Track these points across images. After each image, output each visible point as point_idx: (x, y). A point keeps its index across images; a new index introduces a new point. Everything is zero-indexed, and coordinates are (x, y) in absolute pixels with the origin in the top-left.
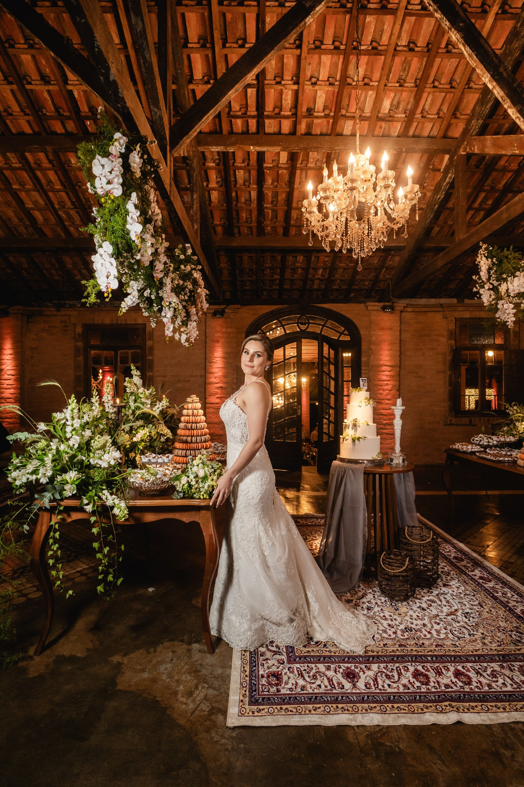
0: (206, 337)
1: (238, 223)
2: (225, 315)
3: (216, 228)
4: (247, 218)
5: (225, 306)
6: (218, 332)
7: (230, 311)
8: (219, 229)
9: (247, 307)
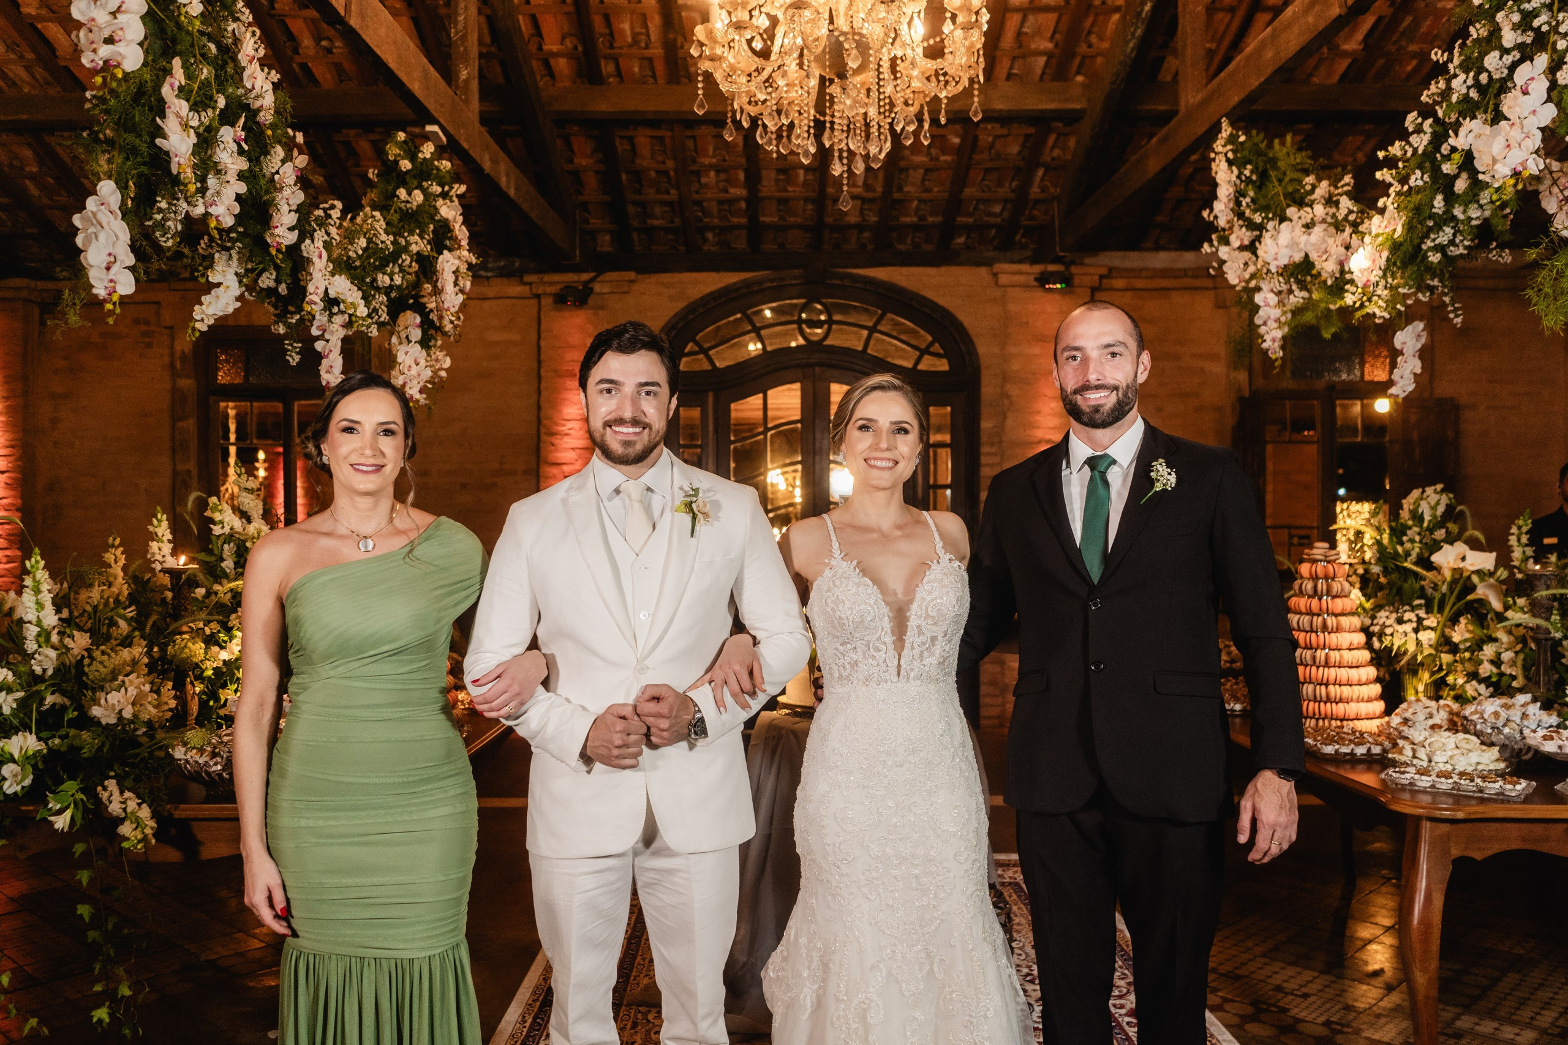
0: (539, 362)
1: (612, 47)
2: (592, 300)
3: (553, 62)
4: (635, 35)
5: (592, 275)
6: (574, 347)
7: (606, 289)
8: (562, 65)
9: (655, 278)
